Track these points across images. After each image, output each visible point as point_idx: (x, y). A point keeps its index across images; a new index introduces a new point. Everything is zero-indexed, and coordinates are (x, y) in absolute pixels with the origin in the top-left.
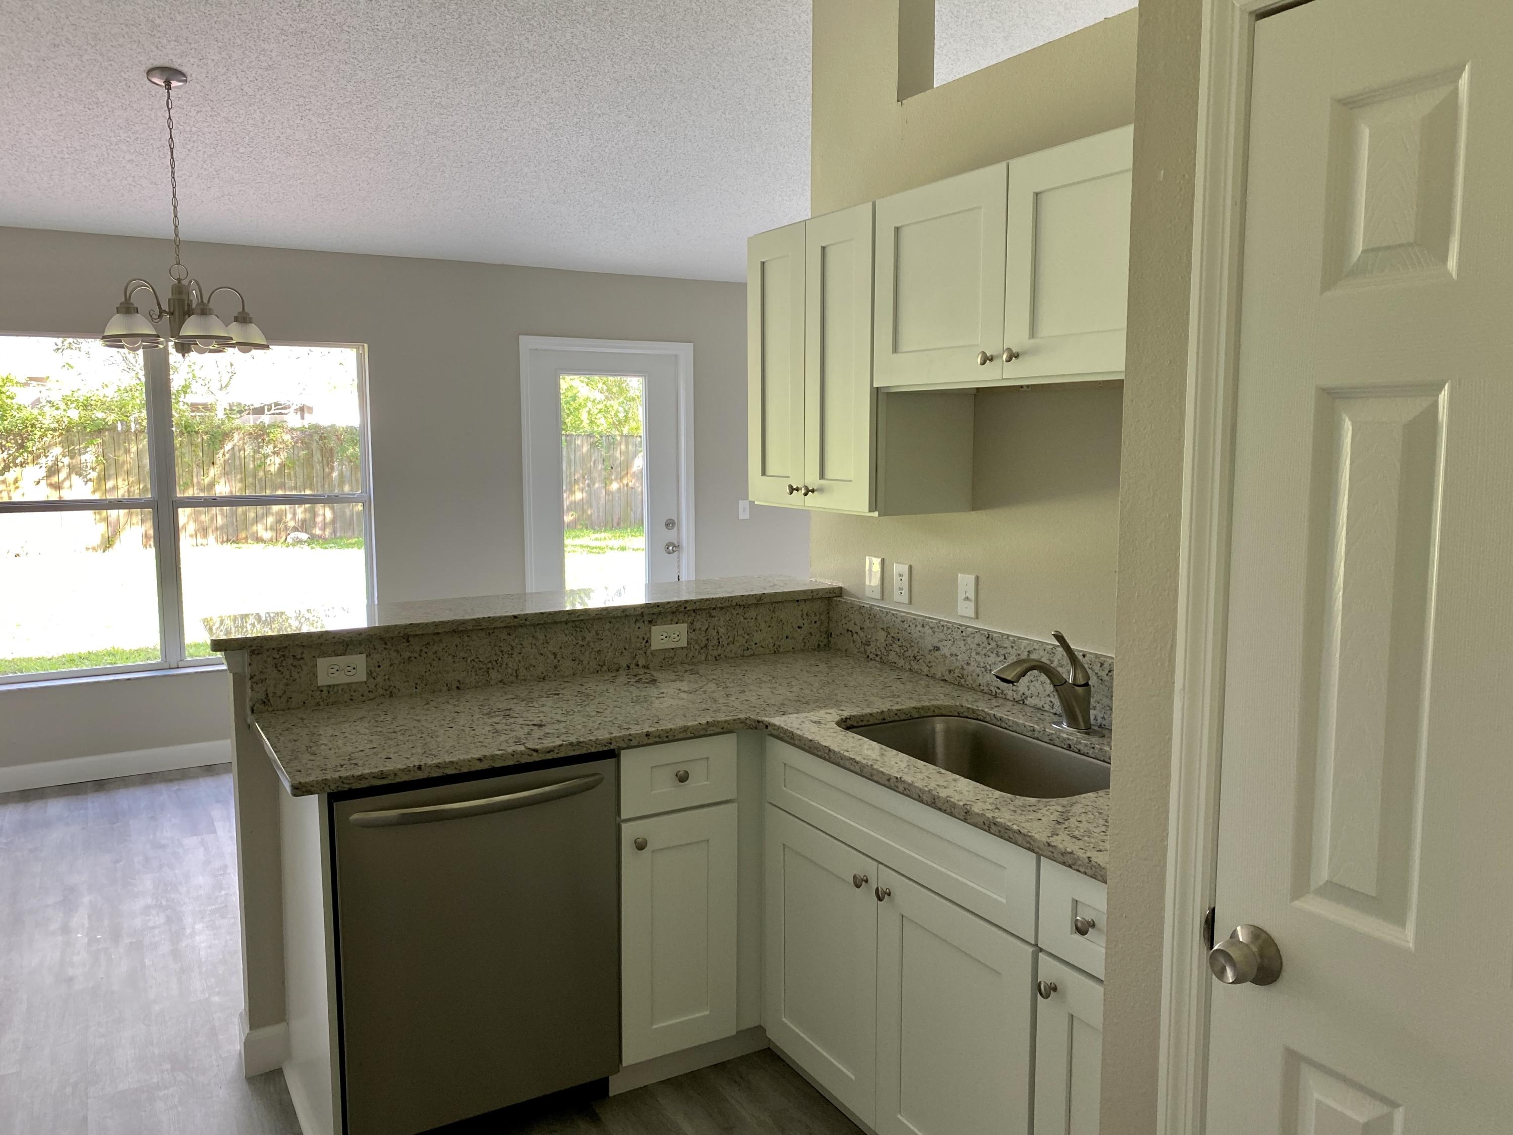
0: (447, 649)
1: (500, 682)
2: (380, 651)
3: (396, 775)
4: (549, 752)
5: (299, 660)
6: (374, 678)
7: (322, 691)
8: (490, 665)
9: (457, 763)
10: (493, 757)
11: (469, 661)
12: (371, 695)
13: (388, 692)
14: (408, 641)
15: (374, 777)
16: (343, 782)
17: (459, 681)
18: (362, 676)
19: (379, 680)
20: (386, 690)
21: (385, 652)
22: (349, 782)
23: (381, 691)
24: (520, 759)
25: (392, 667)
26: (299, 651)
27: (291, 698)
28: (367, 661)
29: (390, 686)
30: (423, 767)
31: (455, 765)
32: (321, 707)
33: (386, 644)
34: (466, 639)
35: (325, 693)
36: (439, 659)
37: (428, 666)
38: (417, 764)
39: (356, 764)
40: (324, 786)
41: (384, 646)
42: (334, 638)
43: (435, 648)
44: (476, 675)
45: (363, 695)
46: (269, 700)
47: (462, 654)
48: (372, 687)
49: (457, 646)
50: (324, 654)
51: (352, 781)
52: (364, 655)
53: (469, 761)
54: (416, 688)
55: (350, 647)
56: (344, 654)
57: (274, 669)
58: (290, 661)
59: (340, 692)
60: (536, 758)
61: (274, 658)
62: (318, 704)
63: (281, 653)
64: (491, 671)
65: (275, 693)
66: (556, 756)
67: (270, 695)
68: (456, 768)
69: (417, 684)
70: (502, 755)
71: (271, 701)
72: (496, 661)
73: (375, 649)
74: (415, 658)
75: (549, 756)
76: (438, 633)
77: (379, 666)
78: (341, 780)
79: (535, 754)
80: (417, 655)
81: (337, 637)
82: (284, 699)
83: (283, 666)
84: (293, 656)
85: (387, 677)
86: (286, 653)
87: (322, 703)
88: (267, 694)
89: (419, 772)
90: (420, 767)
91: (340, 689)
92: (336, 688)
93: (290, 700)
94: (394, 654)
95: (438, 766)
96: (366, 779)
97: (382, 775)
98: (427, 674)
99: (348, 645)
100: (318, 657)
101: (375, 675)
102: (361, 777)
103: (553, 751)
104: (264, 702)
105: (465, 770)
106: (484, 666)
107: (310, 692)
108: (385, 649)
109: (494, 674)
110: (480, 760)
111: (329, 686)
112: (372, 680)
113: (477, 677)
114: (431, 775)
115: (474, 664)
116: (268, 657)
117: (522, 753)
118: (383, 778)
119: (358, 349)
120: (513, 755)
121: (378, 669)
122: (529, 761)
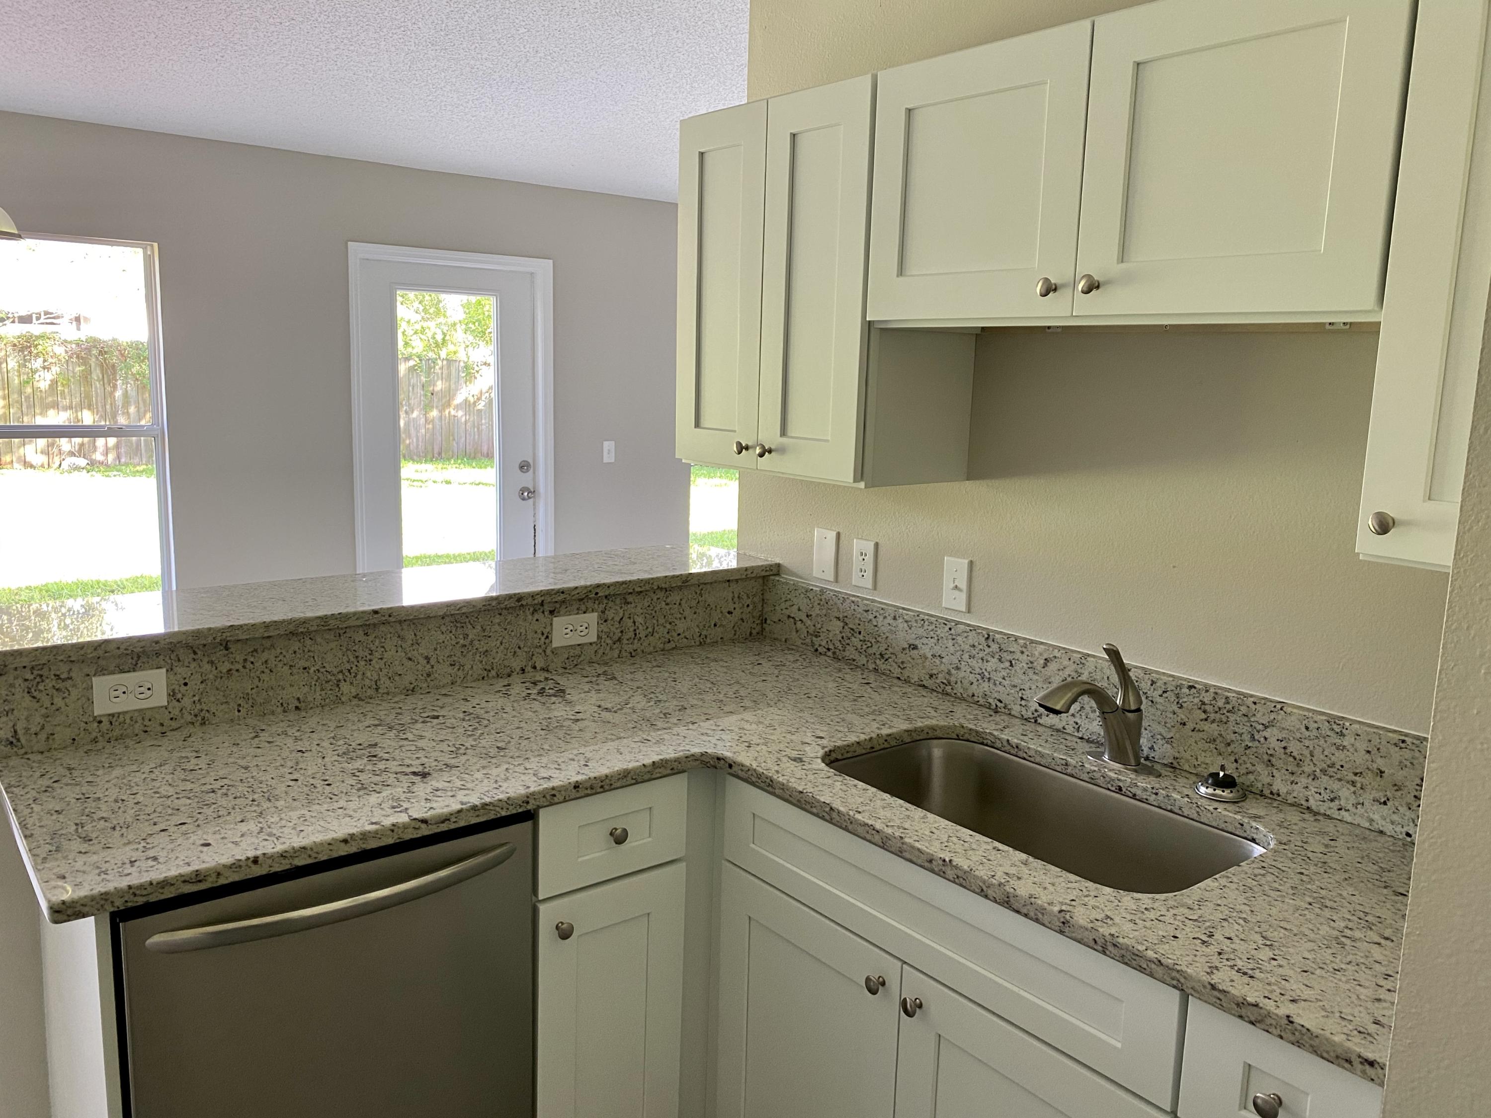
0: (281, 657)
1: (355, 697)
2: (186, 664)
3: (219, 874)
4: (443, 822)
5: (64, 680)
6: (178, 701)
7: (100, 722)
10: (364, 836)
11: (312, 671)
12: (174, 724)
13: (199, 718)
14: (227, 649)
15: (184, 882)
16: (135, 895)
17: (298, 699)
18: (160, 698)
19: (187, 702)
20: (196, 716)
21: (193, 665)
22: (145, 892)
23: (189, 718)
24: (401, 836)
25: (203, 685)
26: (63, 670)
27: (53, 734)
28: (168, 678)
29: (202, 710)
30: (260, 860)
32: (100, 745)
33: (195, 653)
34: (308, 642)
35: (105, 725)
36: (271, 671)
37: (256, 681)
38: (251, 854)
39: (155, 859)
40: (103, 902)
41: (192, 656)
42: (118, 648)
43: (265, 656)
44: (322, 690)
45: (162, 725)
46: (18, 740)
47: (303, 663)
48: (176, 712)
49: (295, 652)
50: (102, 671)
51: (149, 890)
52: (164, 670)
54: (239, 711)
55: (142, 660)
56: (134, 671)
57: (26, 695)
58: (50, 683)
59: (128, 721)
60: (425, 831)
61: (26, 680)
62: (95, 741)
63: (36, 672)
65: (27, 729)
66: (453, 826)
67: (20, 732)
68: (310, 856)
69: (240, 705)
70: (376, 832)
71: (23, 741)
72: (349, 671)
73: (179, 660)
74: (237, 670)
75: (444, 827)
76: (269, 637)
77: (186, 684)
78: (131, 891)
79: (423, 826)
80: (240, 667)
81: (123, 647)
82: (43, 736)
83: (40, 691)
84: (55, 675)
85: (196, 698)
86: (45, 672)
87: (100, 739)
88: (15, 732)
89: (254, 867)
90: (256, 860)
91: (128, 717)
92: (121, 716)
93: (51, 737)
94: (207, 667)
95: (283, 855)
96: (173, 885)
97: (198, 876)
98: (254, 691)
99: (139, 657)
100: (95, 675)
101: (179, 696)
102: (165, 883)
103: (449, 820)
104: (12, 743)
105: (323, 857)
107: (83, 724)
108: (194, 660)
111: (113, 715)
112: (175, 703)
113: (323, 693)
114: (273, 870)
115: (320, 675)
116: (16, 678)
117: (405, 827)
118: (200, 881)
119: (145, 249)
120: (393, 831)
121: (183, 688)
122: (415, 836)
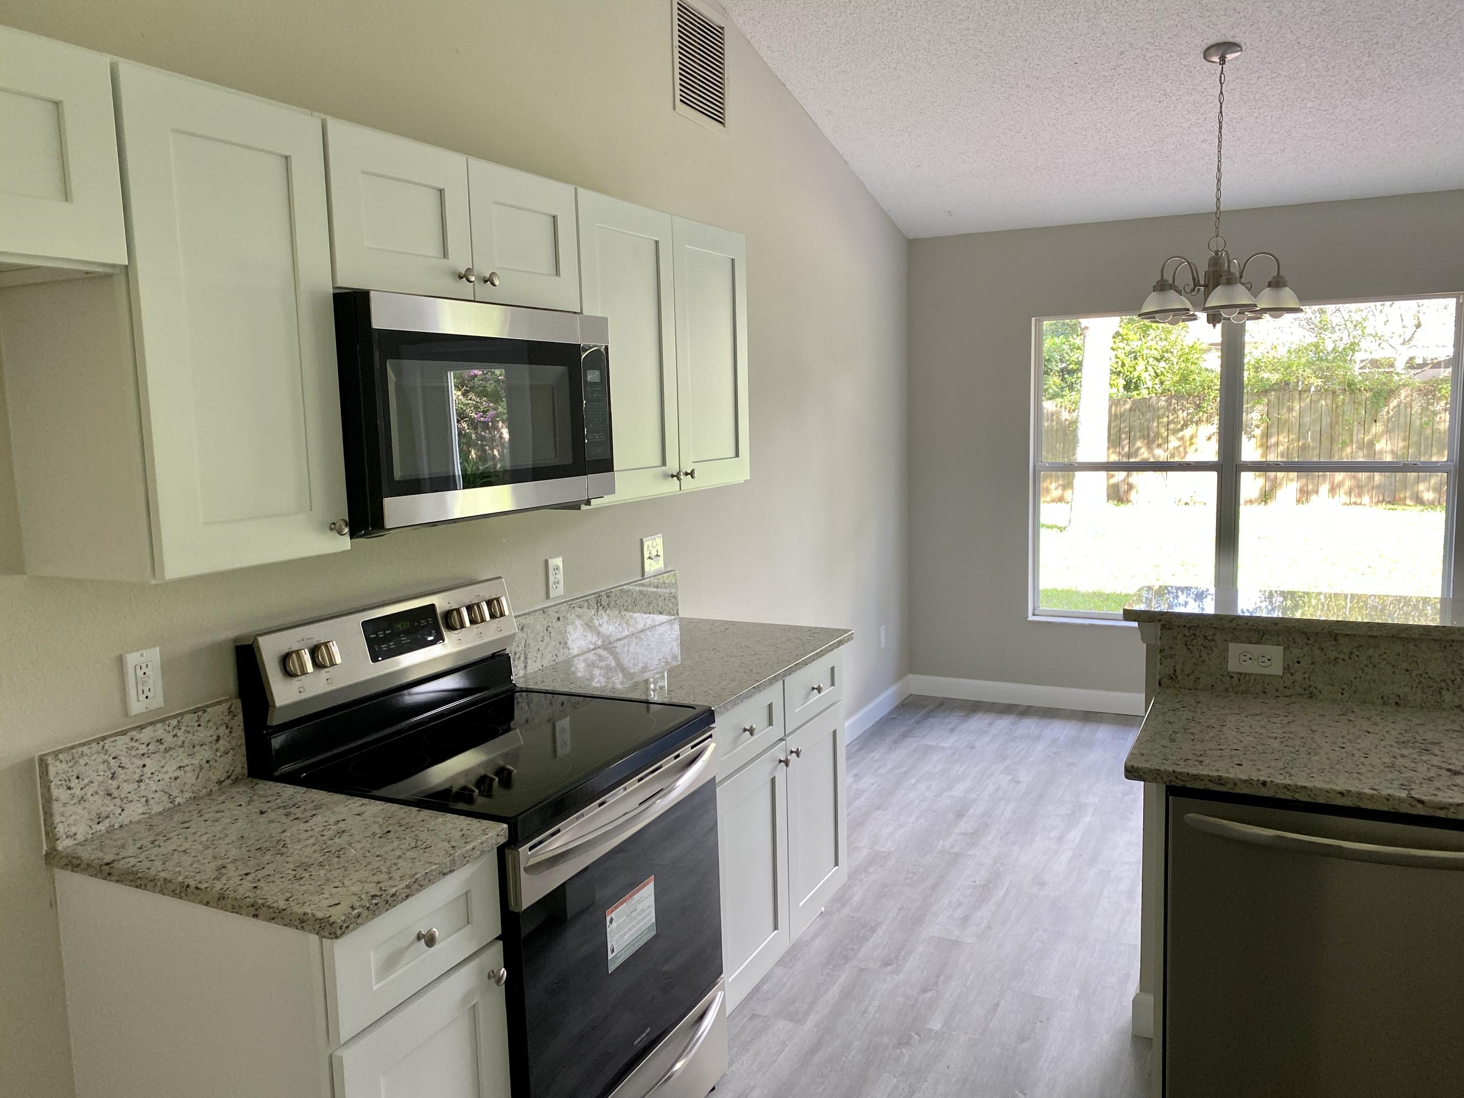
0: (1385, 656)
2: (1300, 645)
3: (1235, 784)
5: (1209, 641)
6: (1291, 674)
7: (1232, 677)
8: (1443, 684)
9: (1311, 790)
11: (1414, 674)
12: (1287, 692)
13: (1307, 692)
14: (1336, 640)
15: (1210, 781)
16: (1177, 778)
17: (1399, 696)
18: (1276, 669)
19: (1298, 677)
20: (1305, 690)
21: (1306, 648)
22: (1183, 779)
23: (1299, 690)
25: (1313, 666)
26: (1210, 633)
27: (1199, 678)
28: (1284, 655)
29: (1310, 686)
30: (1268, 785)
31: (1309, 792)
32: (1229, 694)
33: (1308, 639)
34: (1412, 647)
35: (1235, 681)
36: (1374, 666)
37: (1360, 672)
38: (1262, 779)
39: (1201, 762)
40: (1156, 775)
41: (1306, 641)
42: (1247, 624)
43: (1370, 652)
44: (1423, 693)
45: (1277, 690)
46: (1177, 677)
47: (1405, 665)
48: (1289, 683)
49: (1399, 654)
50: (1236, 640)
52: (1282, 648)
53: (1327, 792)
54: (1342, 694)
55: (1266, 636)
56: (1259, 643)
57: (1184, 646)
58: (1200, 641)
59: (1252, 681)
60: (1420, 810)
61: (1185, 636)
62: (1227, 690)
63: (1191, 632)
64: (1444, 692)
65: (1182, 670)
66: (1451, 816)
67: (1178, 672)
68: (1309, 796)
69: (1343, 689)
70: (1372, 796)
71: (1179, 677)
73: (1295, 643)
74: (1343, 660)
75: (1441, 814)
76: (1375, 637)
77: (1299, 662)
78: (1175, 775)
79: (1420, 806)
80: (1346, 657)
81: (1251, 623)
82: (1192, 678)
83: (1193, 645)
84: (1204, 636)
85: (1306, 676)
86: (1197, 632)
87: (1231, 690)
88: (1175, 671)
89: (1263, 788)
90: (1264, 783)
91: (1252, 678)
92: (1247, 677)
93: (1198, 680)
94: (1317, 652)
95: (1287, 787)
96: (1202, 780)
98: (1357, 680)
99: (1264, 634)
100: (1231, 641)
101: (1293, 671)
102: (1196, 777)
103: (1447, 809)
104: (1172, 678)
105: (1321, 800)
106: (1435, 685)
107: (1220, 676)
108: (1307, 644)
109: (1447, 696)
110: (1342, 794)
111: (1241, 674)
112: (1289, 675)
113: (1425, 696)
114: (1278, 796)
115: (1422, 679)
116: (1178, 633)
117: (1401, 800)
118: (1222, 784)
119: (1458, 298)
120: (1388, 800)
121: (1297, 665)
122: (1410, 812)
